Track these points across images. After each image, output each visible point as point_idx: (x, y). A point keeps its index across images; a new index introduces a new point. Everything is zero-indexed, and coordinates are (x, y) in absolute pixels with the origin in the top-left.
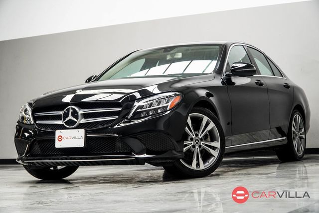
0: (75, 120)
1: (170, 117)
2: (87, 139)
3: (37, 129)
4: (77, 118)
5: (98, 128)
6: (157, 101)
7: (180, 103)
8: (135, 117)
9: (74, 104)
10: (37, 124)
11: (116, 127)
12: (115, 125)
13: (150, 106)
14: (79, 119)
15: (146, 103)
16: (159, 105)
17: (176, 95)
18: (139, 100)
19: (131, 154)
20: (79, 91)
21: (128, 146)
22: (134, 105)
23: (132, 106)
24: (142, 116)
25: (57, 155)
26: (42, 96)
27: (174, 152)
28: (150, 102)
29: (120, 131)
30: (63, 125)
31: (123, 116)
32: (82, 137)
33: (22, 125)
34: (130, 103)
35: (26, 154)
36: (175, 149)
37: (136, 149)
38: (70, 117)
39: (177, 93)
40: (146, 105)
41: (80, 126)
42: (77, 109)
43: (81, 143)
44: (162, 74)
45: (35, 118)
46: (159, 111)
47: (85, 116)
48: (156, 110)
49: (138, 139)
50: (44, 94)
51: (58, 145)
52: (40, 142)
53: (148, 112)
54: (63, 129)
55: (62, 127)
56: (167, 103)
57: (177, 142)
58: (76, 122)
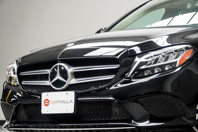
0: (64, 80)
1: (179, 76)
2: (78, 104)
4: (66, 78)
5: (91, 89)
6: (164, 56)
7: (192, 58)
8: (137, 77)
9: (63, 61)
10: (22, 85)
11: (113, 88)
12: (111, 86)
13: (155, 62)
14: (68, 80)
15: (150, 59)
16: (166, 60)
17: (187, 48)
18: (140, 55)
19: (130, 122)
20: (70, 45)
21: (127, 112)
22: (135, 60)
23: (132, 63)
24: (146, 74)
27: (184, 118)
28: (156, 57)
29: (118, 94)
30: (50, 86)
31: (120, 75)
32: (71, 101)
34: (130, 59)
36: (185, 116)
37: (137, 117)
38: (58, 77)
39: (189, 46)
40: (151, 61)
41: (70, 88)
42: (66, 67)
46: (167, 69)
47: (77, 75)
48: (162, 67)
49: (140, 103)
50: (30, 52)
51: (45, 110)
53: (152, 69)
54: (51, 91)
56: (176, 58)
57: (188, 105)
58: (65, 83)
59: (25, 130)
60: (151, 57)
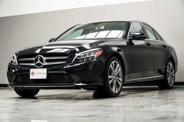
0: (41, 63)
1: (96, 63)
2: (48, 74)
3: (20, 68)
4: (42, 62)
5: (54, 68)
6: (88, 53)
7: (102, 54)
8: (76, 62)
9: (41, 54)
10: (19, 65)
11: (65, 67)
12: (64, 67)
13: (84, 56)
14: (44, 63)
15: (82, 54)
16: (89, 55)
17: (99, 50)
18: (78, 52)
19: (73, 83)
20: (44, 47)
21: (71, 79)
22: (76, 55)
23: (74, 56)
24: (80, 61)
25: (31, 83)
26: (23, 49)
27: (98, 82)
28: (85, 54)
29: (67, 70)
30: (35, 66)
31: (69, 61)
32: (45, 73)
33: (11, 66)
34: (73, 54)
35: (14, 82)
37: (76, 81)
38: (39, 62)
40: (82, 55)
41: (44, 67)
42: (43, 57)
43: (44, 77)
44: (93, 38)
45: (19, 62)
46: (90, 59)
47: (47, 61)
48: (88, 58)
49: (77, 75)
50: (24, 49)
51: (31, 77)
52: (21, 75)
53: (83, 59)
55: (34, 67)
56: (94, 54)
57: (100, 77)
58: (42, 64)
59: (19, 87)
60: (83, 53)
